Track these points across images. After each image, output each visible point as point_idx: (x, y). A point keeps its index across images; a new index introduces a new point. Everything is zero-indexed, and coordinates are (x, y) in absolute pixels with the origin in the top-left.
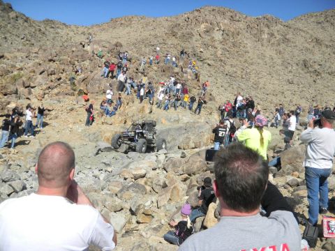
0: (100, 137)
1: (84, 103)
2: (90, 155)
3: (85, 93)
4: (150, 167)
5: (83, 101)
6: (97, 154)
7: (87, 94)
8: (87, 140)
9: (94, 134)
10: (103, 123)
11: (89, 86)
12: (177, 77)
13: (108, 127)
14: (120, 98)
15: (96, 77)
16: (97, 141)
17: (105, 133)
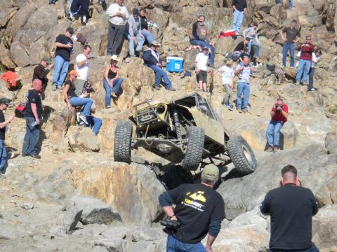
0: (69, 187)
1: (9, 95)
2: (54, 230)
3: (7, 69)
4: (251, 244)
5: (5, 88)
6: (73, 228)
7: (13, 70)
8: (32, 195)
9: (51, 178)
10: (71, 148)
11: (16, 46)
12: (267, 19)
13: (92, 158)
14: (112, 75)
15: (33, 19)
16: (62, 197)
17: (82, 172)
